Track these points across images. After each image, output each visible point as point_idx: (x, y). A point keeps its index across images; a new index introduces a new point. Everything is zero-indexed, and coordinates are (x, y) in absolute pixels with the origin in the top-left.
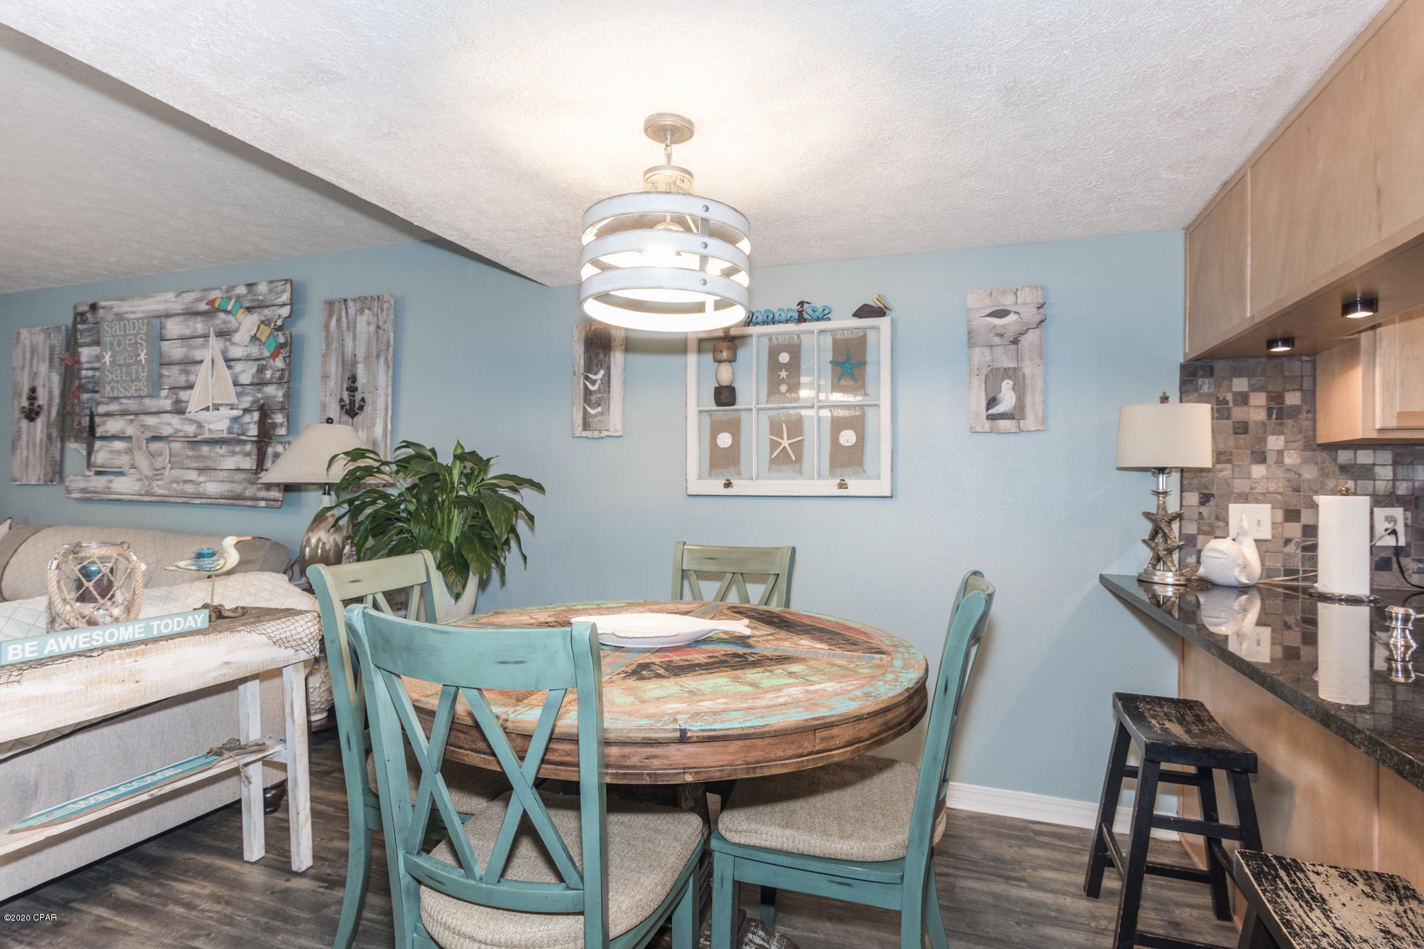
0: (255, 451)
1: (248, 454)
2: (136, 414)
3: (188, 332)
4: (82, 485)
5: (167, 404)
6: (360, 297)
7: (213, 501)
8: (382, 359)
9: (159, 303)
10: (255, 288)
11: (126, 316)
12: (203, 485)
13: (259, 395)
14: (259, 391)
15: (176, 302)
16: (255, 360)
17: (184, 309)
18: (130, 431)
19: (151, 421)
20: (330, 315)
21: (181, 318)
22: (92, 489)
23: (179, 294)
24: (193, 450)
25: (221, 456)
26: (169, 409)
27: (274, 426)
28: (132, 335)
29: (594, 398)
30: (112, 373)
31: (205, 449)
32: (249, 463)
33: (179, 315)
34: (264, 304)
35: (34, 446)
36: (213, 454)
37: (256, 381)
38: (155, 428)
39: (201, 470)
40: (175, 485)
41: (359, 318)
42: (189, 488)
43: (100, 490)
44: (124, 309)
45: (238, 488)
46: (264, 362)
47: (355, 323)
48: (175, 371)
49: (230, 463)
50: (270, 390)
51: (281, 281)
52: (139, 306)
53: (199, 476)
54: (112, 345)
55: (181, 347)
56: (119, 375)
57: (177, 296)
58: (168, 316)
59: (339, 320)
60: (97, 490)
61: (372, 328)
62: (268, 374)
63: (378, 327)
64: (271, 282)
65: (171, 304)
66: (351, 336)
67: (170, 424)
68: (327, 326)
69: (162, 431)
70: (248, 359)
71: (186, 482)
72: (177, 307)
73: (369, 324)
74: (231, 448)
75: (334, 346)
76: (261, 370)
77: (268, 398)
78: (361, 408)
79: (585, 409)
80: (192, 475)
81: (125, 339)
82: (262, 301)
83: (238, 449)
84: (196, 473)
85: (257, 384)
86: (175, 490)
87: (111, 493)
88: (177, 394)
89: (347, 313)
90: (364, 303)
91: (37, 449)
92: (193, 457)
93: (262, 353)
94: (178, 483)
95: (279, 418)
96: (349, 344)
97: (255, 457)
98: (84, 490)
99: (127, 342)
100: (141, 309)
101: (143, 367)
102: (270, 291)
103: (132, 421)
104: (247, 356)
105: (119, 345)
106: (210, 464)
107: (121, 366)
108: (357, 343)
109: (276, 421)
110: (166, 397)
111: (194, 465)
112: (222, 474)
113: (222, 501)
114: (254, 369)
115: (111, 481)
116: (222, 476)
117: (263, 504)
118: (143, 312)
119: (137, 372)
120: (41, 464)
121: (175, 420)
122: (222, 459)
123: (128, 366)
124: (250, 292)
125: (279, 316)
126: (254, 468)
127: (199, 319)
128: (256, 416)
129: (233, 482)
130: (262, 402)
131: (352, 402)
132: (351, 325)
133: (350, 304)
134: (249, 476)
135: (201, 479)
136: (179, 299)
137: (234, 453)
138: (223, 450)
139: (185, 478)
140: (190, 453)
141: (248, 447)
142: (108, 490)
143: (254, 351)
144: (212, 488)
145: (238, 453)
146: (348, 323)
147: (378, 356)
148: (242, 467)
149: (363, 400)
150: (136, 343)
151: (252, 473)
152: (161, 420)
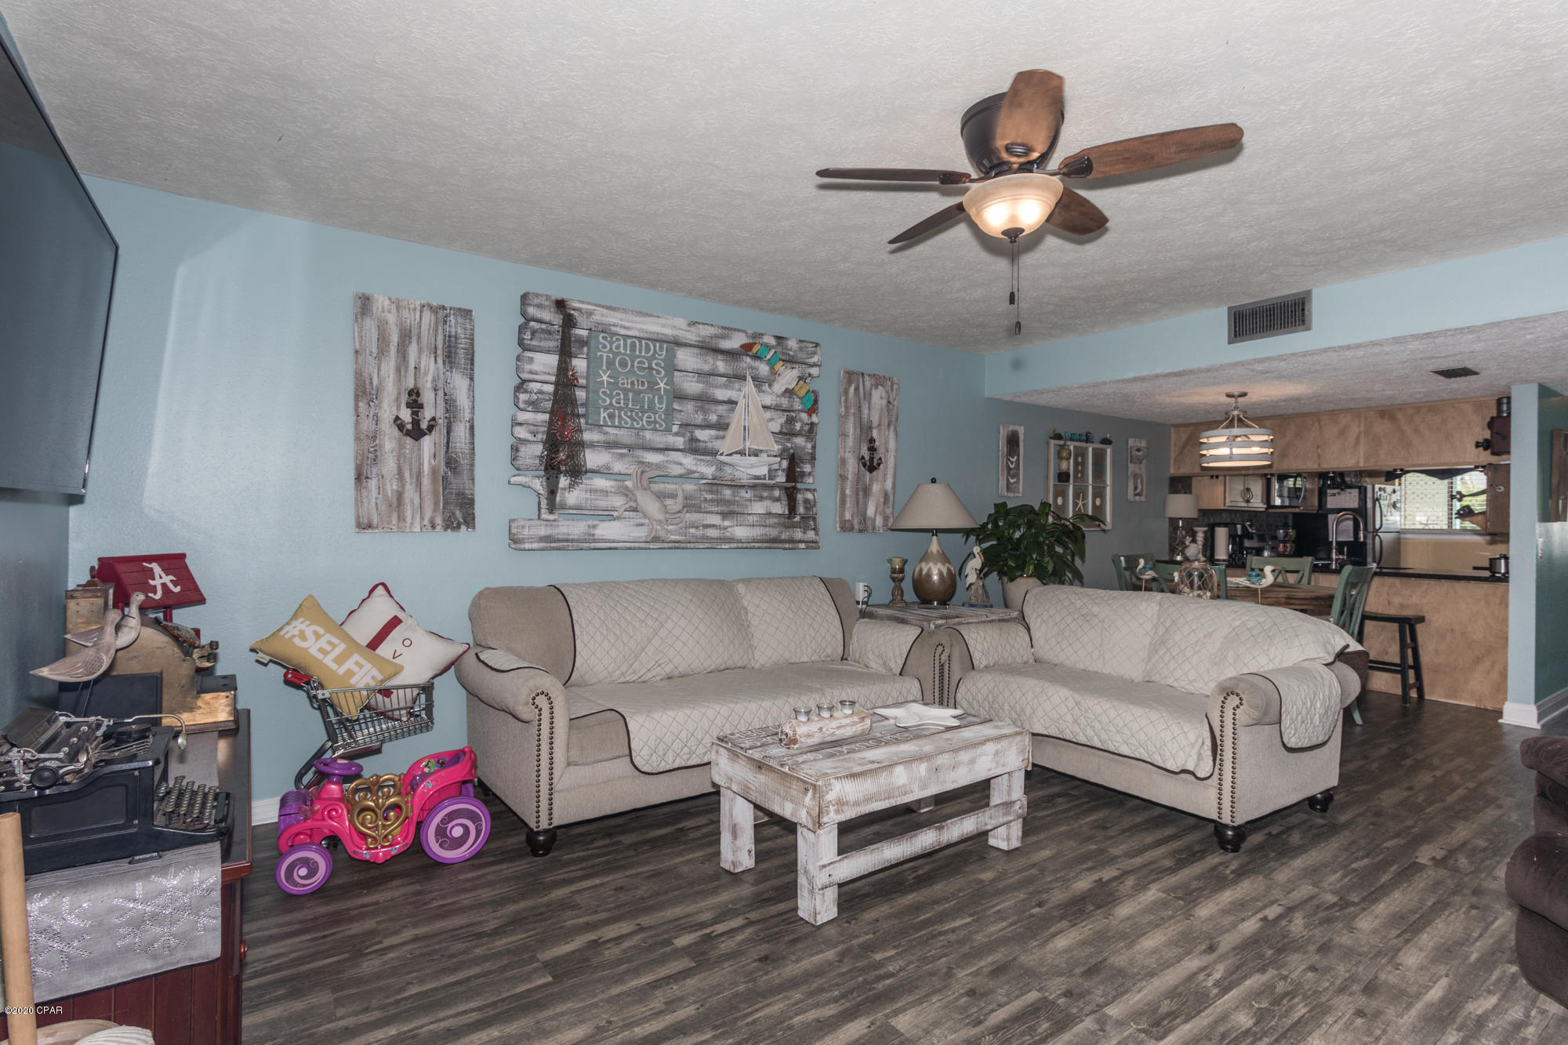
0: (784, 497)
1: (778, 500)
2: (630, 448)
3: (706, 368)
4: (543, 531)
5: (679, 442)
6: (874, 375)
7: (745, 545)
8: (892, 428)
9: (664, 326)
10: (785, 342)
11: (614, 329)
12: (729, 529)
13: (789, 445)
14: (789, 440)
15: (688, 331)
16: (783, 410)
17: (699, 341)
18: (619, 467)
19: (653, 458)
20: (849, 383)
21: (696, 351)
22: (560, 537)
23: (693, 324)
24: (711, 492)
25: (747, 500)
26: (681, 447)
27: (803, 474)
28: (644, 357)
29: (1012, 472)
30: (611, 397)
31: (727, 493)
32: (779, 508)
33: (691, 346)
34: (795, 359)
35: (419, 475)
36: (737, 498)
37: (784, 430)
38: (658, 466)
39: (725, 515)
40: (692, 531)
41: (874, 391)
42: (713, 533)
43: (576, 537)
44: (612, 320)
45: (773, 533)
46: (794, 415)
47: (870, 394)
48: (690, 407)
49: (759, 508)
50: (800, 441)
51: (811, 342)
52: (636, 322)
53: (723, 520)
54: (610, 364)
55: (697, 382)
56: (622, 402)
57: (689, 325)
58: (678, 343)
59: (857, 389)
60: (571, 537)
61: (884, 402)
62: (798, 426)
63: (889, 402)
64: (801, 341)
65: (681, 332)
66: (867, 405)
67: (681, 464)
68: (846, 392)
69: (669, 470)
70: (777, 408)
71: (706, 526)
72: (691, 336)
73: (881, 398)
74: (757, 493)
75: (852, 411)
76: (790, 421)
77: (797, 447)
78: (879, 464)
79: (1008, 480)
80: (715, 520)
81: (633, 362)
82: (793, 356)
83: (765, 494)
84: (719, 517)
85: (786, 434)
86: (693, 536)
87: (595, 541)
88: (691, 432)
89: (864, 385)
90: (879, 381)
91: (426, 482)
92: (712, 500)
93: (792, 406)
94: (697, 528)
95: (807, 468)
96: (865, 411)
97: (785, 503)
98: (547, 539)
99: (636, 363)
100: (639, 326)
101: (661, 398)
102: (801, 349)
103: (622, 456)
104: (777, 405)
105: (623, 364)
106: (736, 508)
107: (626, 391)
108: (872, 411)
109: (805, 470)
110: (677, 434)
111: (715, 509)
112: (751, 518)
113: (756, 545)
114: (783, 420)
115: (594, 527)
116: (751, 520)
117: (802, 546)
118: (640, 330)
119: (652, 402)
120: (436, 504)
121: (689, 461)
122: (748, 503)
123: (637, 393)
124: (779, 344)
125: (810, 375)
126: (787, 512)
127: (720, 357)
128: (785, 464)
129: (766, 526)
130: (792, 451)
131: (872, 459)
132: (867, 396)
133: (867, 378)
134: (782, 520)
135: (727, 523)
136: (693, 329)
137: (762, 499)
138: (749, 495)
139: (705, 523)
140: (709, 497)
141: (777, 493)
142: (590, 538)
143: (785, 402)
144: (741, 532)
145: (766, 498)
146: (864, 394)
147: (889, 425)
148: (774, 511)
149: (880, 459)
150: (650, 368)
151: (785, 518)
152: (669, 459)
